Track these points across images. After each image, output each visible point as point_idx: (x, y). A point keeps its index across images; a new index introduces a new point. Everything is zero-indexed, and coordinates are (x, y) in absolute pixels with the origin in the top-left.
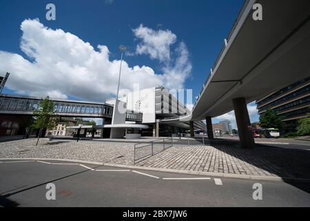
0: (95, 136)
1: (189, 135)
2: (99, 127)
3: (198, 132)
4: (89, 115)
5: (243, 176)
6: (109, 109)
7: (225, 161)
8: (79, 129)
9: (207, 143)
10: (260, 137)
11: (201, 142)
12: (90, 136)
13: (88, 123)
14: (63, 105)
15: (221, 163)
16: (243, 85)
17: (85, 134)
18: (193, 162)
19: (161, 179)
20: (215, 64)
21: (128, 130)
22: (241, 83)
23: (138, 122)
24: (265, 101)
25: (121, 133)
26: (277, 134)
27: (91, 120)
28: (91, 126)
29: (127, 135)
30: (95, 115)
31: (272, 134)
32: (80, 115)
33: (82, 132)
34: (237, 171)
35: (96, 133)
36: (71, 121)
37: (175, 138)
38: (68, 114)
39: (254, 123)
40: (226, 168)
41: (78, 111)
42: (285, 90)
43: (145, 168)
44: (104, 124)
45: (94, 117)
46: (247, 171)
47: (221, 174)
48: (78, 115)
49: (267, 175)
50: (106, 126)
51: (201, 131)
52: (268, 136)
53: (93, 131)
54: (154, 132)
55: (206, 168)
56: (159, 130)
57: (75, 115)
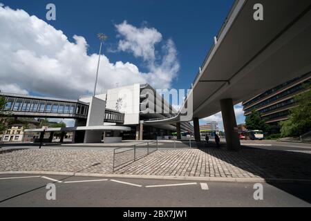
0: (65, 140)
1: (175, 137)
2: (69, 130)
3: (185, 135)
4: (56, 115)
5: (229, 179)
6: (83, 108)
7: (211, 164)
8: (43, 133)
9: (194, 146)
10: (245, 139)
11: (188, 144)
12: (58, 140)
13: (55, 125)
14: (20, 102)
15: (207, 166)
16: (231, 86)
17: (51, 138)
18: (179, 167)
19: (144, 187)
20: (204, 63)
21: (107, 133)
22: (229, 83)
23: (119, 124)
24: (250, 102)
25: (98, 136)
26: (261, 136)
27: (59, 121)
28: (59, 129)
29: (106, 139)
30: (65, 115)
31: (257, 136)
32: (45, 114)
33: (47, 136)
34: (223, 174)
35: (66, 137)
36: (31, 123)
37: (160, 141)
38: (27, 114)
39: (240, 125)
40: (212, 172)
41: (42, 109)
42: (269, 92)
43: (125, 176)
44: (76, 125)
45: (64, 117)
46: (233, 173)
47: (207, 178)
48: (42, 114)
49: (251, 177)
50: (79, 128)
51: (188, 133)
52: (253, 138)
53: (62, 134)
54: (137, 135)
55: (193, 172)
56: (143, 133)
57: (36, 114)
